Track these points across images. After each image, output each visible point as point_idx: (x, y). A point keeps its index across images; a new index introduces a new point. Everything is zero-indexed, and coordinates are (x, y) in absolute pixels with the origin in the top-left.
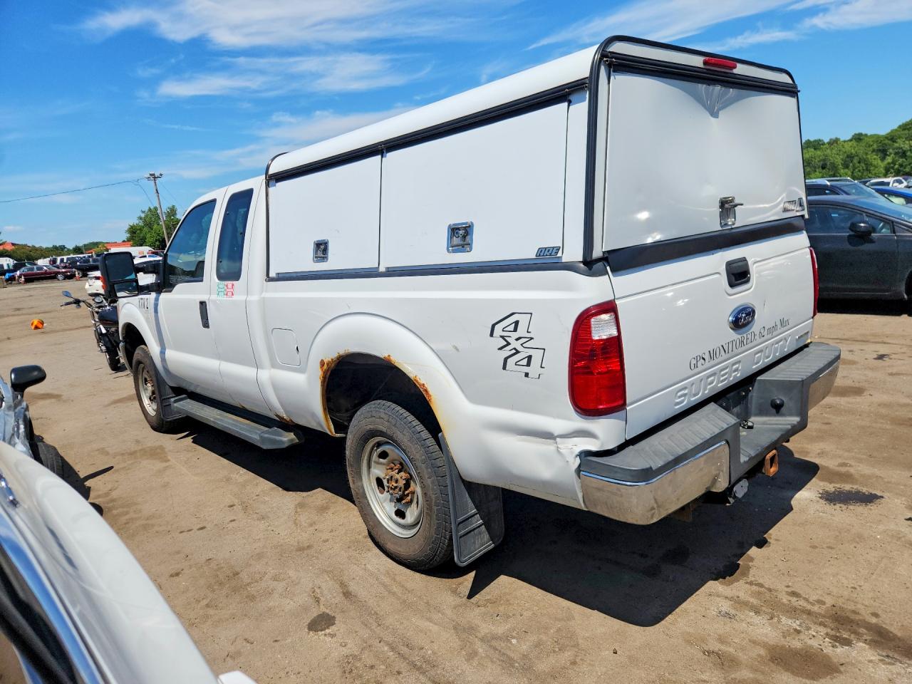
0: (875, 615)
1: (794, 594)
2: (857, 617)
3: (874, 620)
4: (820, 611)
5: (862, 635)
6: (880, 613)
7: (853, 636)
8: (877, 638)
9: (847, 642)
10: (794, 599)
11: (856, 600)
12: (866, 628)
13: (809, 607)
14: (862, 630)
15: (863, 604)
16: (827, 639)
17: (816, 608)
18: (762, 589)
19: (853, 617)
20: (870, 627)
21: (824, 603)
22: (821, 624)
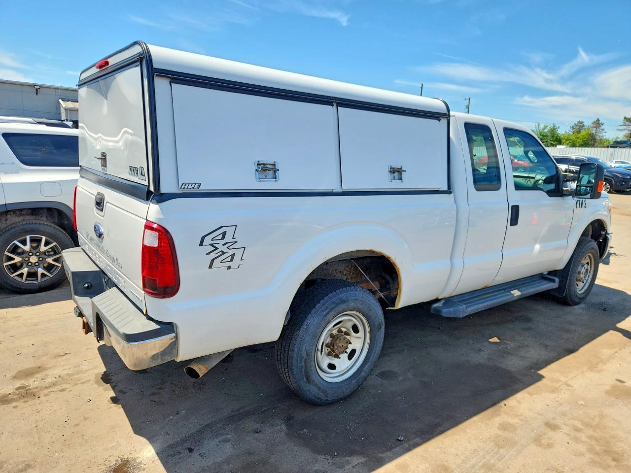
0: (15, 407)
1: (63, 390)
2: (23, 400)
3: (14, 404)
4: (43, 392)
5: (14, 395)
6: (14, 409)
7: (18, 393)
8: (6, 398)
9: (17, 389)
10: (60, 388)
11: (31, 407)
12: (14, 399)
13: (50, 390)
14: (16, 397)
15: (26, 407)
16: (27, 384)
17: (46, 391)
18: (80, 382)
19: (26, 399)
20: (12, 400)
21: (45, 396)
22: (36, 388)
